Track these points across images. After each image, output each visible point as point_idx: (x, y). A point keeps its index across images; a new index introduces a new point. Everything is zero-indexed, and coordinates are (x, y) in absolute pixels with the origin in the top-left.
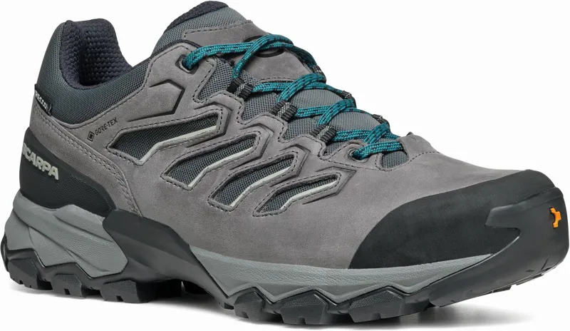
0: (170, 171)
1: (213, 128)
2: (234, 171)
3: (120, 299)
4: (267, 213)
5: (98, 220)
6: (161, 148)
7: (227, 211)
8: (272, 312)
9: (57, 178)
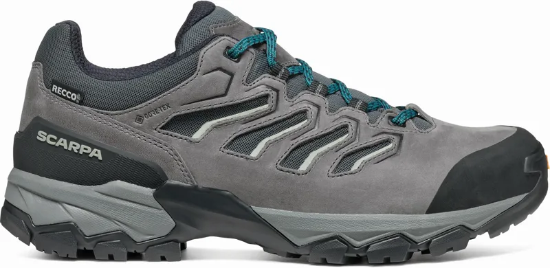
0: (228, 146)
1: (266, 106)
2: (296, 141)
3: (163, 259)
4: (342, 173)
5: (149, 191)
6: (216, 127)
7: (299, 174)
8: (355, 256)
9: (100, 158)
